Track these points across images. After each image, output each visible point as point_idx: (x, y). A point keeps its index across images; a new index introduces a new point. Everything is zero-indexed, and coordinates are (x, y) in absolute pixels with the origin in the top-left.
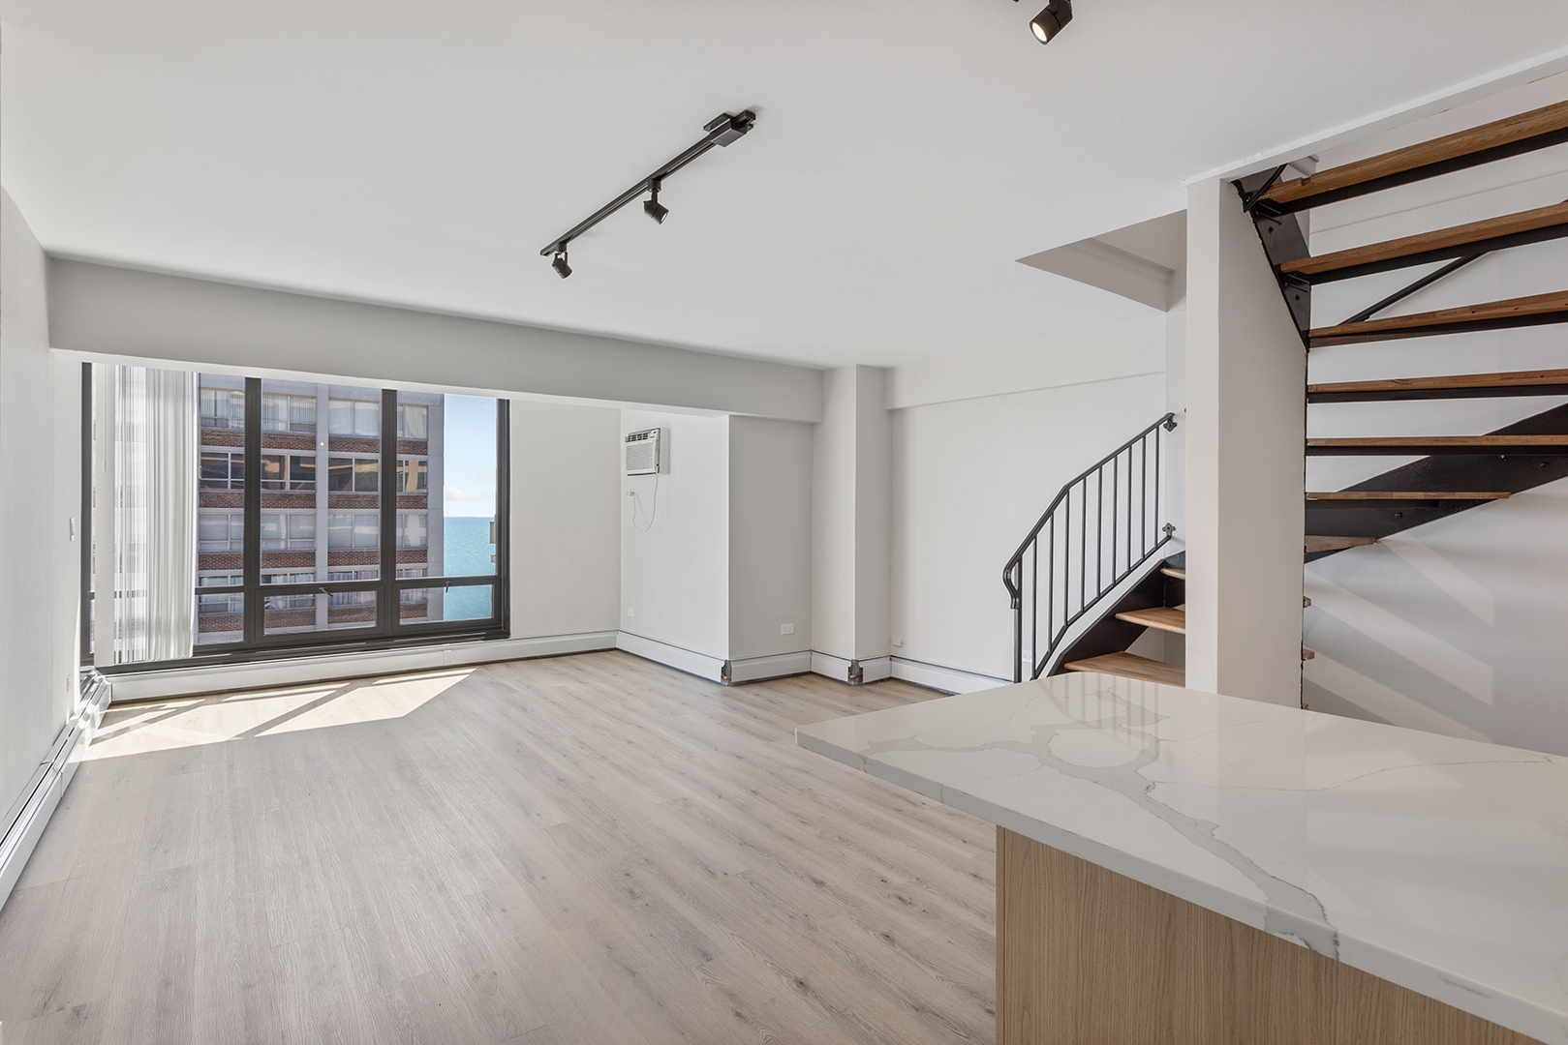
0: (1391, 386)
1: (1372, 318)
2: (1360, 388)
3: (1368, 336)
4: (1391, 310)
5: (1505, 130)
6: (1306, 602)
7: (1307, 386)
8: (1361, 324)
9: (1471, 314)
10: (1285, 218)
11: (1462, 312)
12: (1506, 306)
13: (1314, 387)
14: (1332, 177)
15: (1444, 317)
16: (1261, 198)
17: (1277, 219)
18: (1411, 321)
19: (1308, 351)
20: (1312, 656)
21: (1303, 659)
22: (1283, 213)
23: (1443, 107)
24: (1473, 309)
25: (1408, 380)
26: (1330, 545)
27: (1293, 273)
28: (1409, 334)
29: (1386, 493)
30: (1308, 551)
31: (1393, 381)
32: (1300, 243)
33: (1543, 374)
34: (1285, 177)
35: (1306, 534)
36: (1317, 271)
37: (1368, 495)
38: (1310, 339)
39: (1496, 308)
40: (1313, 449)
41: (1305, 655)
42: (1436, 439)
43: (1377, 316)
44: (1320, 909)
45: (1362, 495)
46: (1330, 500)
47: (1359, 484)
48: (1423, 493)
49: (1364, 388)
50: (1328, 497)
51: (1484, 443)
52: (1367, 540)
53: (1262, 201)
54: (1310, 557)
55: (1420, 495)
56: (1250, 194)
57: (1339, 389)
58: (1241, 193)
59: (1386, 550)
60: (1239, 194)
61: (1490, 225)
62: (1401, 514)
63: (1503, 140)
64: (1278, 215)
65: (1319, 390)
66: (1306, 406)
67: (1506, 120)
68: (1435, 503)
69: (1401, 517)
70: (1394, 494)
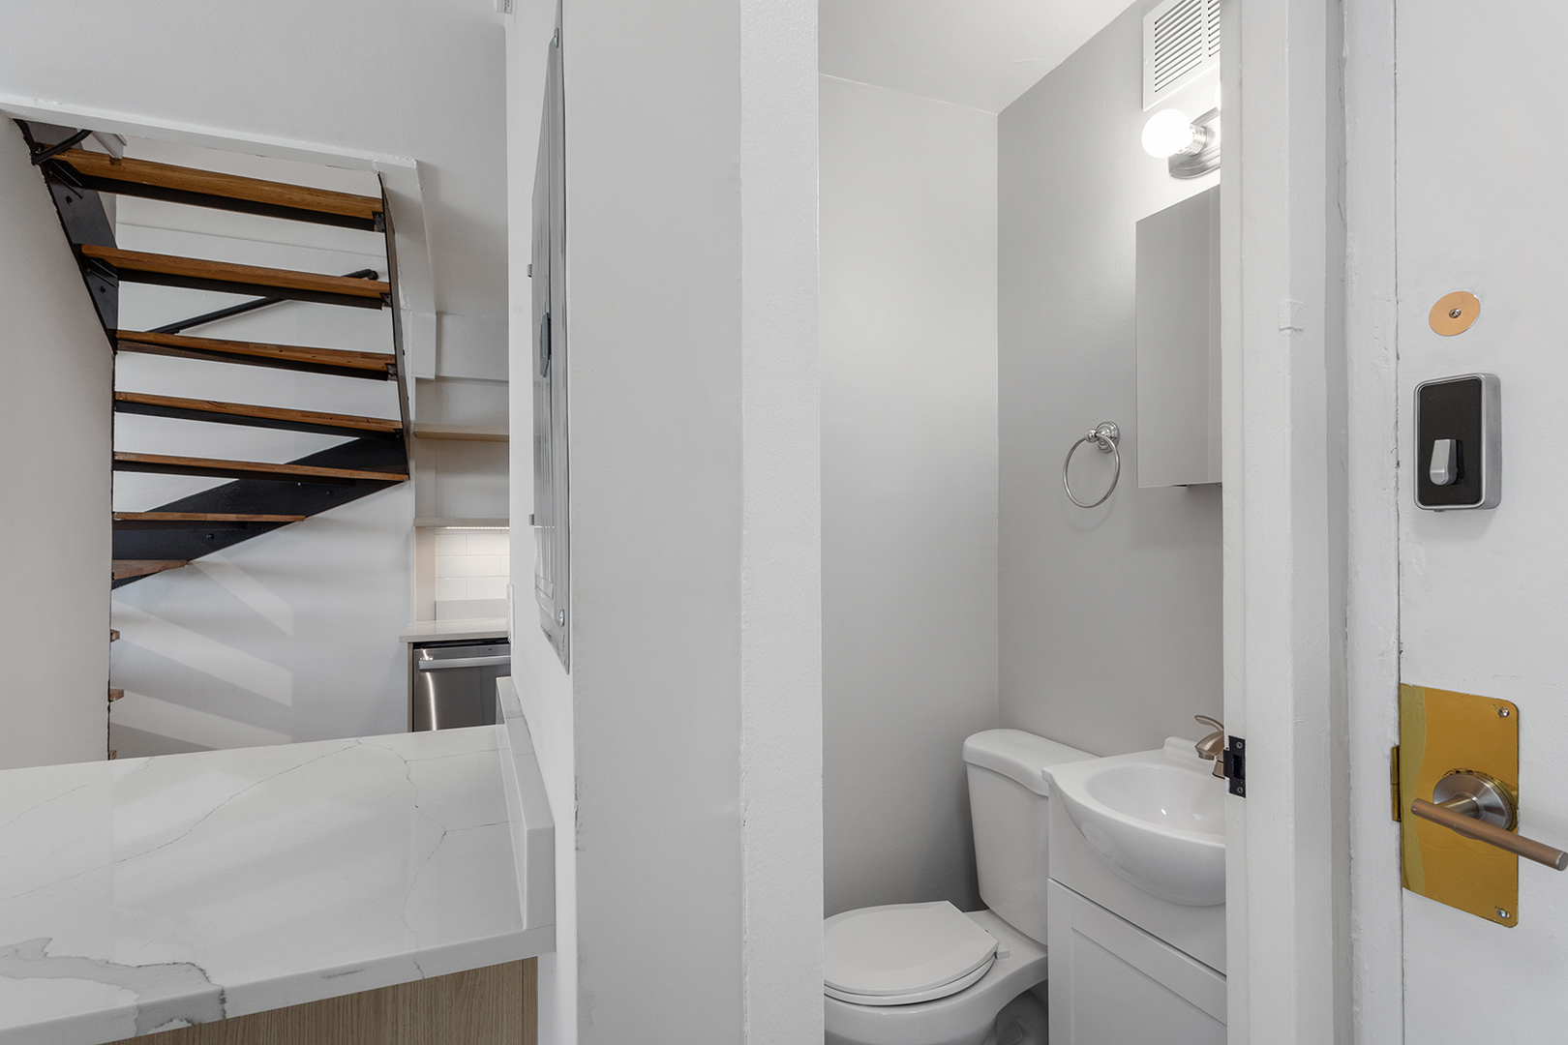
0: (207, 407)
1: (183, 333)
2: (175, 404)
3: (182, 352)
4: (201, 330)
5: (309, 198)
6: (114, 635)
7: (114, 393)
8: (170, 336)
9: (278, 352)
10: (87, 193)
11: (272, 349)
12: (302, 352)
13: (124, 395)
14: (147, 170)
15: (256, 350)
16: (56, 156)
17: (77, 190)
18: (225, 346)
19: (115, 353)
20: (121, 694)
21: (110, 701)
22: (86, 186)
23: (262, 151)
24: (281, 348)
25: (222, 403)
26: (141, 569)
27: (99, 260)
28: (220, 358)
29: (200, 515)
30: (115, 578)
31: (207, 402)
32: (104, 230)
33: (332, 416)
34: (88, 144)
35: (113, 559)
36: (127, 267)
37: (183, 516)
38: (118, 340)
39: (299, 352)
40: (121, 464)
41: (113, 695)
42: (248, 464)
43: (192, 332)
44: (201, 974)
45: (176, 516)
46: (142, 521)
47: (167, 505)
48: (235, 515)
49: (179, 405)
50: (139, 518)
51: (288, 471)
52: (178, 563)
53: (58, 161)
54: (117, 583)
55: (232, 517)
56: (42, 146)
57: (152, 402)
58: (28, 138)
59: (198, 572)
60: (25, 138)
61: (296, 277)
62: (213, 535)
63: (306, 205)
64: (78, 186)
65: (129, 399)
66: (113, 415)
67: (309, 189)
68: (243, 524)
69: (212, 538)
70: (208, 515)
